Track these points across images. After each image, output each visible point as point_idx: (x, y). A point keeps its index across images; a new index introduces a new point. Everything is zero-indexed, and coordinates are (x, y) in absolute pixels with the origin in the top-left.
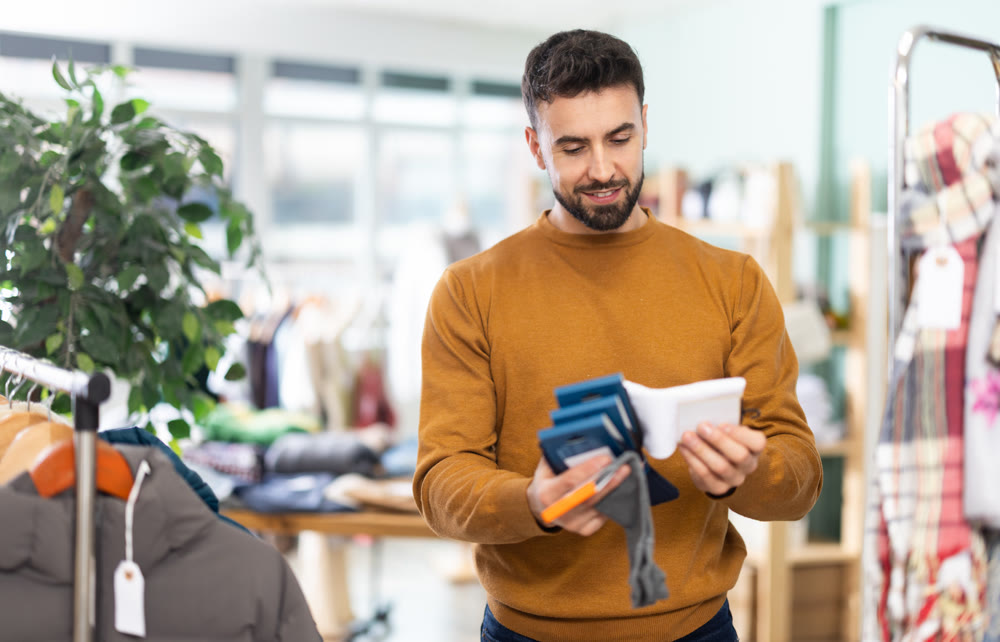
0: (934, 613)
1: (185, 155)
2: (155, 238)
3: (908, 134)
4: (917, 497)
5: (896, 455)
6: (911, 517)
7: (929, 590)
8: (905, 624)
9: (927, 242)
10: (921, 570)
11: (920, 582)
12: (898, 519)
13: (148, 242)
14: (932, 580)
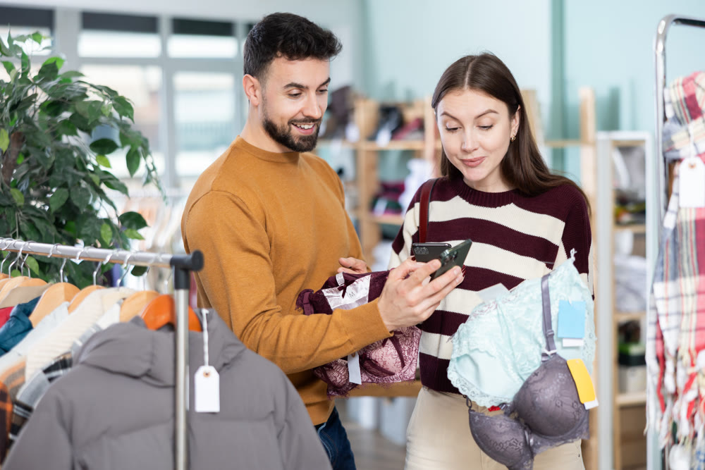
0: (694, 385)
1: (103, 103)
2: (76, 167)
3: (665, 85)
4: (680, 314)
5: (666, 289)
6: (678, 327)
7: (691, 371)
8: (675, 395)
9: (682, 154)
10: (687, 358)
11: (685, 367)
12: (669, 329)
13: (71, 170)
14: (693, 364)
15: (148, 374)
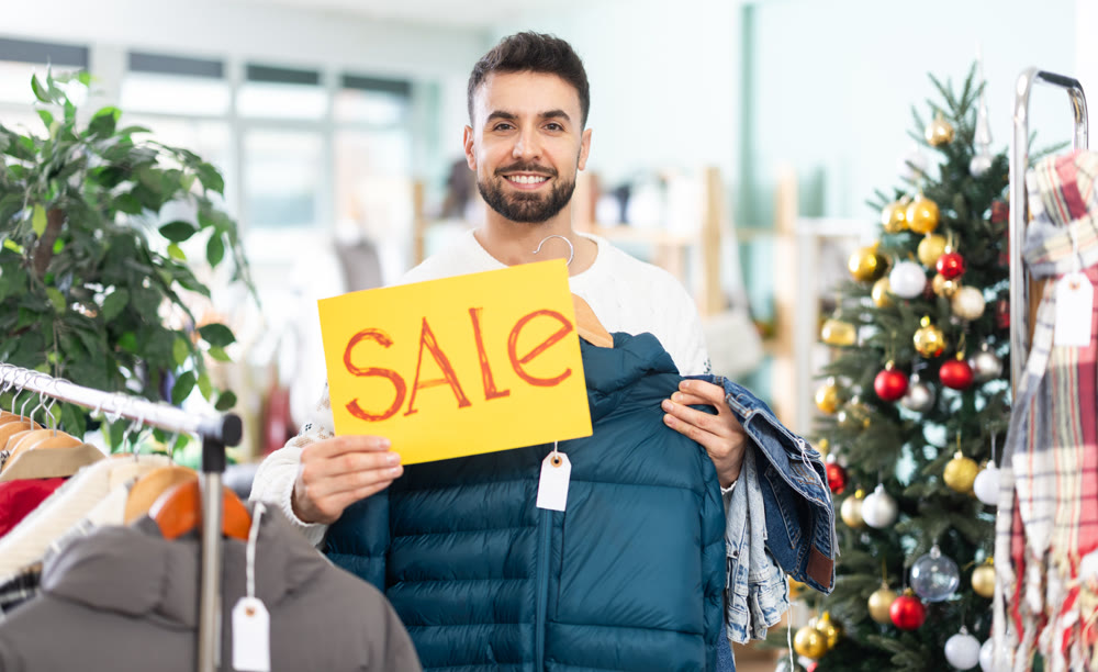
0: (1076, 605)
1: (182, 172)
2: (138, 259)
3: (1028, 166)
4: (1054, 500)
5: (1030, 462)
6: (1050, 519)
7: (1071, 584)
8: (1043, 618)
9: (1059, 268)
10: (1065, 566)
11: (1061, 578)
12: (1036, 521)
13: (131, 263)
14: (1074, 575)
15: (158, 610)
